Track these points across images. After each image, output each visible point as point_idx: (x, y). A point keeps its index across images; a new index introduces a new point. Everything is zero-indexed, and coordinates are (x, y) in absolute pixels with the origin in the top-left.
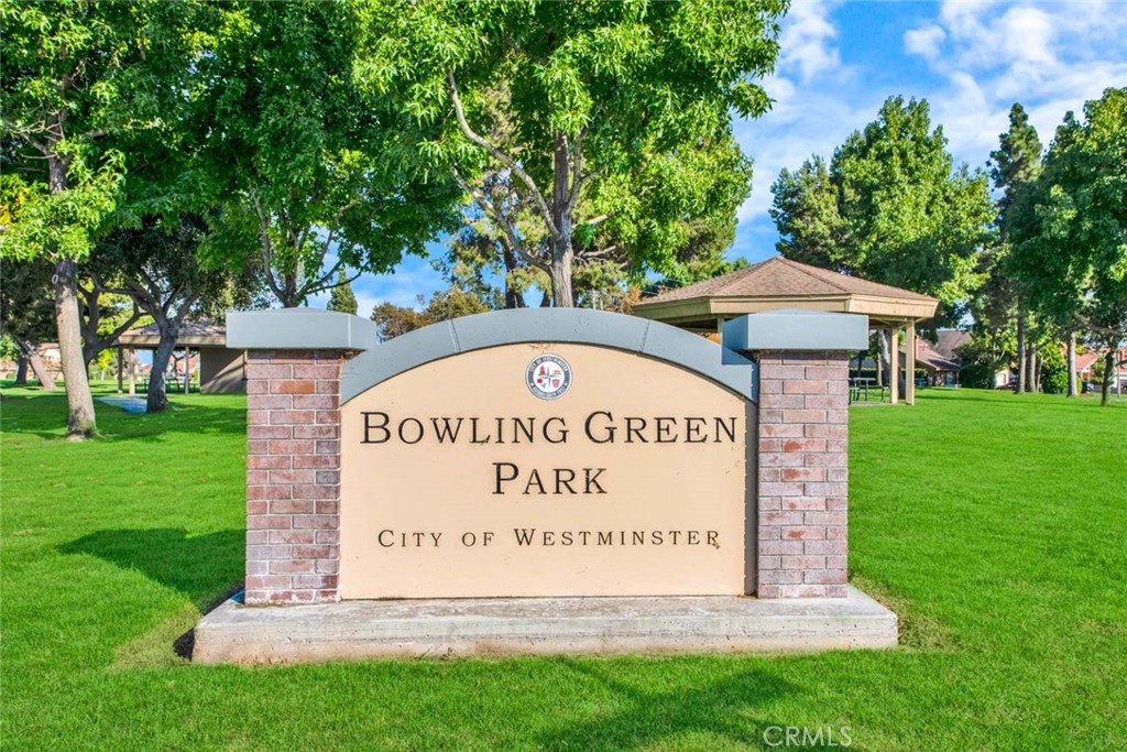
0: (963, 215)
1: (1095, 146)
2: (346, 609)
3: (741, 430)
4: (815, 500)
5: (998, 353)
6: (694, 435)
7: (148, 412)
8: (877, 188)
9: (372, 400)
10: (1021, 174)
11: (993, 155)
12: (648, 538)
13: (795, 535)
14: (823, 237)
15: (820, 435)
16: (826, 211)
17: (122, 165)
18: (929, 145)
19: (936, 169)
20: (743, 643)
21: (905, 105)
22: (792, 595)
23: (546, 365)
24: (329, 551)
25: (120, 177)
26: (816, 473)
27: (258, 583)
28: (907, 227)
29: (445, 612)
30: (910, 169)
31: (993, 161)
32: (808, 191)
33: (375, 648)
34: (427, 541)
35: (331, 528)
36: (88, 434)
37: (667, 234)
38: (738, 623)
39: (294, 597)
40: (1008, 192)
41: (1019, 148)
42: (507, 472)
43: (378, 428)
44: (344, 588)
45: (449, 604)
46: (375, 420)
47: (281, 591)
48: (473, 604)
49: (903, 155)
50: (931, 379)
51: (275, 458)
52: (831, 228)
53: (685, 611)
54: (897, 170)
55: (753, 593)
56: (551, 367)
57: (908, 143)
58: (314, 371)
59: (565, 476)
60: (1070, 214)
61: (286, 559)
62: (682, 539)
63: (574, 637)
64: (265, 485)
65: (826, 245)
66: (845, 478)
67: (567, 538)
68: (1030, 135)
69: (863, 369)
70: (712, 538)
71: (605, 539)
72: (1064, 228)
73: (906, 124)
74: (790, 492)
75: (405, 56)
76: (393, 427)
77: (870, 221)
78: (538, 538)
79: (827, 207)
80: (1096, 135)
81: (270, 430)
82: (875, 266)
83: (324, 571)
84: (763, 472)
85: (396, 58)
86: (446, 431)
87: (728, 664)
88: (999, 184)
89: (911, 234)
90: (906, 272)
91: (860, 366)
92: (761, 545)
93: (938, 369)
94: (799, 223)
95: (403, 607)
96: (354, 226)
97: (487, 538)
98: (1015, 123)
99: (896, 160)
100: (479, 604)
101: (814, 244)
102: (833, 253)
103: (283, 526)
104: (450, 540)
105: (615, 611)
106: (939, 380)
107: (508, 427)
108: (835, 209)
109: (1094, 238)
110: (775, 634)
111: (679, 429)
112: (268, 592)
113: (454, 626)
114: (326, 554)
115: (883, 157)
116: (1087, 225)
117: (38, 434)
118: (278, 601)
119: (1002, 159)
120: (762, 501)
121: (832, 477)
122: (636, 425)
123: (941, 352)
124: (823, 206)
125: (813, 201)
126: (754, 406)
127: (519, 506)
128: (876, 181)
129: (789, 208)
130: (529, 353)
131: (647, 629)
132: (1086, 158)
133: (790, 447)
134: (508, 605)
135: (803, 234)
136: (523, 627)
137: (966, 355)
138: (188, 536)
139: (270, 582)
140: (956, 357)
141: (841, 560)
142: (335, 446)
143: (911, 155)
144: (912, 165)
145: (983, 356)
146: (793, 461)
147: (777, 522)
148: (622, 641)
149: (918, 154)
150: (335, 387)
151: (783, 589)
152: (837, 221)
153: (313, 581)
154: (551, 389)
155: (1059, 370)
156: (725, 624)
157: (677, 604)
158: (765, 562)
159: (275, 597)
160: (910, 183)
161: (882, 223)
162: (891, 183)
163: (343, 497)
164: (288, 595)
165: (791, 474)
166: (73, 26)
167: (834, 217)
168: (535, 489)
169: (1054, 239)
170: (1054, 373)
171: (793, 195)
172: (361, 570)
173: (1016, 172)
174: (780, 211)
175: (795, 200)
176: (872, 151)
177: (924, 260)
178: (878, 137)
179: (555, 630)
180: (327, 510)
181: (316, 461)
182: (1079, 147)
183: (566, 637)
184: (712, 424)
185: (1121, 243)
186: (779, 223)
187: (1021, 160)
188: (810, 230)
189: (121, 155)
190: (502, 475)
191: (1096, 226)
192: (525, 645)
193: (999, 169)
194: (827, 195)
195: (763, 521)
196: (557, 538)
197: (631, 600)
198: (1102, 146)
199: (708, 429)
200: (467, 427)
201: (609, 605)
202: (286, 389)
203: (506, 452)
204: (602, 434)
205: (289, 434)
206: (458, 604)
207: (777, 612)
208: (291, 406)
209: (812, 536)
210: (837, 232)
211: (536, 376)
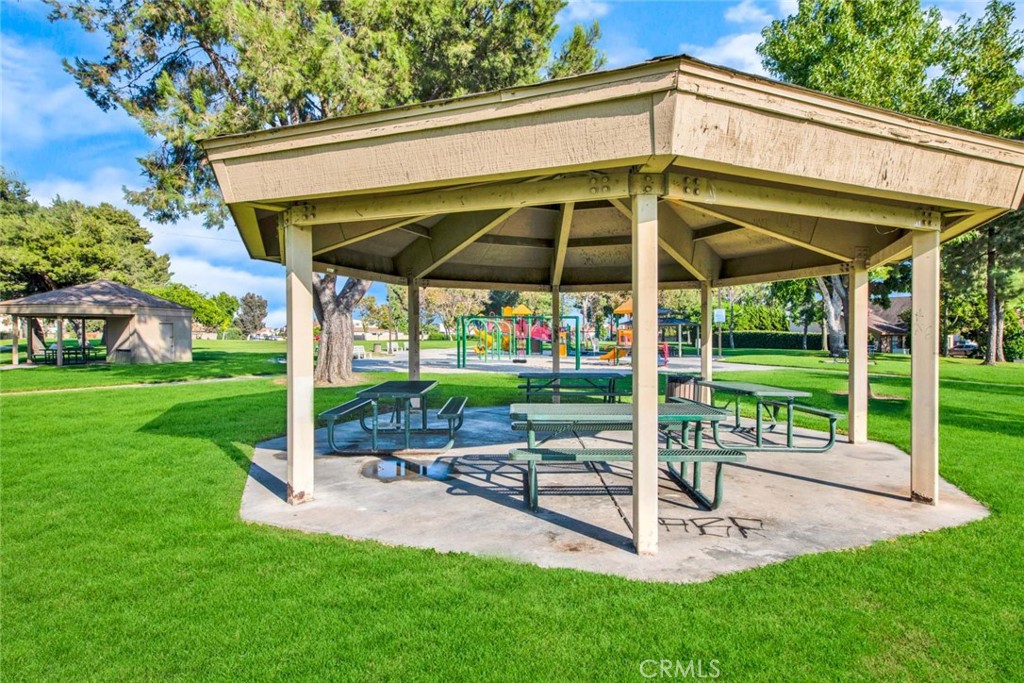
50: (877, 343)
93: (884, 333)
106: (884, 344)
123: (886, 318)
140: (902, 322)
155: (1018, 335)
170: (1012, 338)
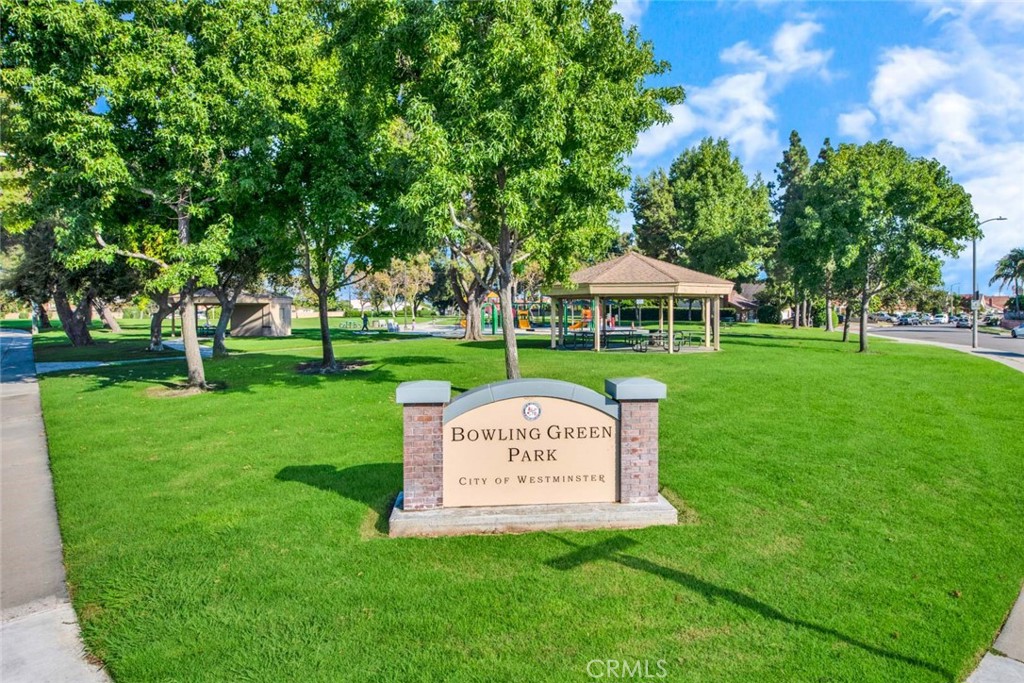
0: (753, 218)
1: (832, 182)
2: (448, 512)
3: (614, 432)
4: (645, 461)
5: (783, 298)
6: (594, 435)
7: (213, 358)
8: (698, 200)
9: (457, 422)
10: (797, 179)
11: (778, 165)
12: (574, 478)
13: (636, 476)
14: (664, 223)
15: (646, 435)
16: (666, 205)
17: (231, 224)
18: (730, 170)
19: (736, 186)
20: (615, 523)
21: (714, 143)
22: (635, 501)
23: (531, 406)
24: (439, 487)
25: (230, 231)
26: (645, 450)
27: (409, 501)
28: (717, 227)
29: (491, 513)
30: (719, 187)
31: (778, 169)
32: (654, 191)
33: (465, 529)
34: (480, 482)
35: (440, 478)
36: (201, 386)
37: (567, 263)
38: (613, 515)
39: (425, 508)
40: (788, 191)
41: (795, 161)
42: (514, 452)
43: (459, 434)
44: (445, 503)
45: (492, 509)
46: (458, 431)
47: (419, 504)
48: (501, 509)
49: (714, 177)
50: (739, 315)
51: (416, 449)
52: (669, 217)
53: (591, 510)
54: (711, 188)
55: (619, 501)
56: (533, 407)
57: (717, 170)
58: (431, 411)
59: (539, 453)
60: (817, 225)
61: (421, 491)
62: (589, 478)
63: (547, 523)
64: (412, 460)
65: (666, 229)
66: (657, 453)
67: (540, 480)
68: (803, 152)
69: (693, 308)
70: (601, 478)
71: (556, 479)
72: (813, 233)
73: (716, 156)
74: (634, 458)
75: (429, 193)
76: (465, 434)
77: (693, 221)
78: (528, 480)
79: (666, 202)
80: (832, 174)
81: (414, 437)
82: (697, 251)
83: (437, 496)
84: (623, 450)
85: (423, 195)
86: (488, 435)
87: (610, 533)
88: (782, 185)
89: (719, 233)
90: (716, 257)
91: (690, 306)
92: (623, 481)
93: (743, 308)
94: (648, 213)
95: (473, 511)
96: (363, 247)
97: (506, 480)
98: (793, 144)
99: (710, 181)
100: (506, 508)
101: (659, 227)
102: (671, 234)
103: (419, 477)
104: (490, 482)
105: (562, 511)
106: (744, 316)
107: (515, 433)
108: (672, 204)
109: (832, 239)
110: (628, 519)
111: (587, 432)
112: (414, 505)
113: (497, 519)
114: (438, 489)
115: (701, 179)
116: (828, 232)
117: (163, 383)
118: (417, 509)
119: (784, 169)
120: (622, 462)
121: (652, 452)
122: (569, 431)
123: (746, 296)
124: (664, 201)
125: (657, 198)
126: (619, 422)
127: (519, 467)
128: (697, 195)
129: (642, 202)
130: (523, 401)
131: (576, 518)
132: (827, 189)
133: (634, 439)
134: (517, 509)
135: (651, 220)
136: (526, 518)
137: (762, 299)
138: (338, 470)
139: (414, 501)
140: (756, 300)
141: (656, 486)
142: (441, 443)
143: (719, 177)
144: (720, 184)
145: (774, 299)
146: (635, 445)
147: (629, 471)
148: (566, 524)
149: (724, 176)
150: (441, 418)
151: (631, 499)
152: (674, 212)
153: (432, 500)
154: (533, 416)
156: (607, 515)
157: (586, 507)
158: (624, 488)
159: (417, 507)
160: (719, 196)
161: (701, 223)
162: (707, 196)
163: (444, 465)
164: (422, 506)
165: (634, 451)
166: (207, 141)
167: (671, 210)
168: (526, 459)
169: (807, 239)
171: (644, 193)
172: (452, 495)
173: (793, 177)
174: (636, 204)
175: (645, 196)
176: (695, 175)
177: (728, 249)
178: (698, 165)
179: (538, 520)
180: (438, 470)
181: (433, 449)
182: (822, 182)
183: (543, 522)
184: (601, 429)
185: (848, 244)
186: (634, 212)
187: (796, 169)
188: (655, 218)
189: (231, 217)
190: (512, 454)
191: (833, 232)
192: (526, 526)
193: (782, 175)
194: (667, 194)
195: (623, 471)
196: (536, 479)
197: (568, 506)
198: (836, 182)
199: (600, 432)
200: (497, 433)
201: (560, 508)
202: (420, 419)
203: (514, 444)
204: (555, 435)
205: (423, 438)
206: (496, 509)
207: (629, 510)
208: (422, 427)
209: (643, 477)
210: (673, 220)
211: (527, 411)
